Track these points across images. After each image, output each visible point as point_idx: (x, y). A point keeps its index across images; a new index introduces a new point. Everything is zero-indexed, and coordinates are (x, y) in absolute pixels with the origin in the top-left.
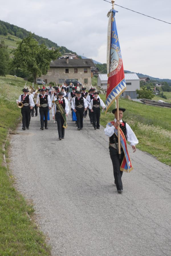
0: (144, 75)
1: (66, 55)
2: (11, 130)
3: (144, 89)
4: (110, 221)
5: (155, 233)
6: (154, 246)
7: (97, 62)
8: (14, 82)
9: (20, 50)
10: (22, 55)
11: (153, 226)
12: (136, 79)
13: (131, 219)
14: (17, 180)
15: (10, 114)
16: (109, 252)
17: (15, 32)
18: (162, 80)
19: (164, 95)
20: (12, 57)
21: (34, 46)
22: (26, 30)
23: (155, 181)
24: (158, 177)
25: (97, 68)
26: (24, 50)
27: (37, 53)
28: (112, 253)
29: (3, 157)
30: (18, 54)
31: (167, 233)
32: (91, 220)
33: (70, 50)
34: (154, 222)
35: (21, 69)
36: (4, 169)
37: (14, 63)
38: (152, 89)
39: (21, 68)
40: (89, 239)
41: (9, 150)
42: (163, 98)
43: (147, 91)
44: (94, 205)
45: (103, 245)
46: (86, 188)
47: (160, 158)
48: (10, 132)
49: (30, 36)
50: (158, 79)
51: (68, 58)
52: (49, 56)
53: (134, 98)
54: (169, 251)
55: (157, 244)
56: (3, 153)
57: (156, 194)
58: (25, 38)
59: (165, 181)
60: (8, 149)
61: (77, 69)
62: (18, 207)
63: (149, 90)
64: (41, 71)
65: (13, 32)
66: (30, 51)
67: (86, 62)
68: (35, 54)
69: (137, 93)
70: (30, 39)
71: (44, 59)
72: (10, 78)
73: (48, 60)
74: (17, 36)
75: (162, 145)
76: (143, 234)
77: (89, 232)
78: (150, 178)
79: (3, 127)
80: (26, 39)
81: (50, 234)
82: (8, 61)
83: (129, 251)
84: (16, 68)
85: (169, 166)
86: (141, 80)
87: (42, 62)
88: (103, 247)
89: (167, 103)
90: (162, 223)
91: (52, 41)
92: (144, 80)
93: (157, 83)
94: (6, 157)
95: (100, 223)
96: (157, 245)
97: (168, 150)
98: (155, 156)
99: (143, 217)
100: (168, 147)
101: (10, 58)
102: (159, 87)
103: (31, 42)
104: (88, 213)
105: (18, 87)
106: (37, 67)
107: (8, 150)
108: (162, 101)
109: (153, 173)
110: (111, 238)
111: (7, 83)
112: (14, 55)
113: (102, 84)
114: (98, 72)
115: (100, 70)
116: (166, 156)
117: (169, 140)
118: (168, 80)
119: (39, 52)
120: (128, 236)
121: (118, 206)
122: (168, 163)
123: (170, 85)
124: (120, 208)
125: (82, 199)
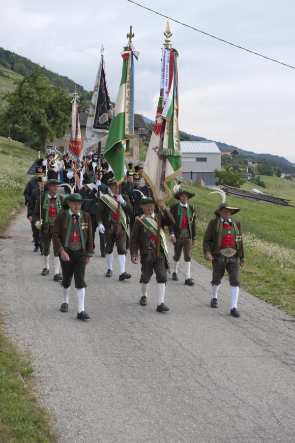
0: (228, 146)
3: (227, 170)
4: (161, 392)
5: (236, 416)
6: (234, 438)
7: (151, 120)
8: (8, 148)
9: (20, 95)
10: (23, 104)
11: (233, 402)
12: (214, 151)
13: (197, 390)
14: (6, 316)
17: (12, 63)
18: (258, 155)
19: (261, 181)
20: (4, 105)
21: (43, 89)
23: (240, 327)
25: (150, 131)
26: (26, 95)
27: (48, 100)
30: (16, 102)
31: (257, 415)
32: (130, 390)
34: (236, 397)
35: (20, 127)
37: (9, 116)
38: (241, 169)
39: (20, 126)
40: (125, 422)
42: (259, 187)
43: (233, 174)
44: (135, 365)
45: (147, 432)
46: (123, 334)
47: (250, 288)
49: (37, 72)
50: (252, 153)
52: (68, 107)
53: (211, 184)
55: (240, 433)
57: (240, 349)
58: (29, 75)
59: (256, 327)
62: (5, 364)
63: (237, 171)
64: (54, 133)
65: (9, 63)
66: (36, 97)
68: (44, 102)
69: (216, 176)
70: (37, 76)
71: (60, 112)
72: (1, 142)
73: (66, 114)
74: (15, 71)
75: (255, 265)
76: (217, 416)
77: (125, 410)
80: (31, 76)
81: (57, 411)
84: (11, 125)
85: (264, 302)
86: (223, 153)
87: (57, 116)
89: (265, 194)
90: (249, 398)
91: (75, 82)
92: (229, 154)
93: (251, 159)
96: (240, 436)
97: (264, 275)
99: (218, 387)
100: (264, 270)
102: (253, 167)
103: (38, 81)
104: (124, 377)
105: (13, 157)
106: (48, 125)
108: (257, 191)
110: (161, 421)
112: (9, 103)
116: (260, 285)
117: (267, 257)
118: (269, 155)
119: (51, 99)
120: (191, 419)
121: (175, 367)
122: (263, 296)
123: (272, 165)
124: (179, 371)
125: (115, 354)
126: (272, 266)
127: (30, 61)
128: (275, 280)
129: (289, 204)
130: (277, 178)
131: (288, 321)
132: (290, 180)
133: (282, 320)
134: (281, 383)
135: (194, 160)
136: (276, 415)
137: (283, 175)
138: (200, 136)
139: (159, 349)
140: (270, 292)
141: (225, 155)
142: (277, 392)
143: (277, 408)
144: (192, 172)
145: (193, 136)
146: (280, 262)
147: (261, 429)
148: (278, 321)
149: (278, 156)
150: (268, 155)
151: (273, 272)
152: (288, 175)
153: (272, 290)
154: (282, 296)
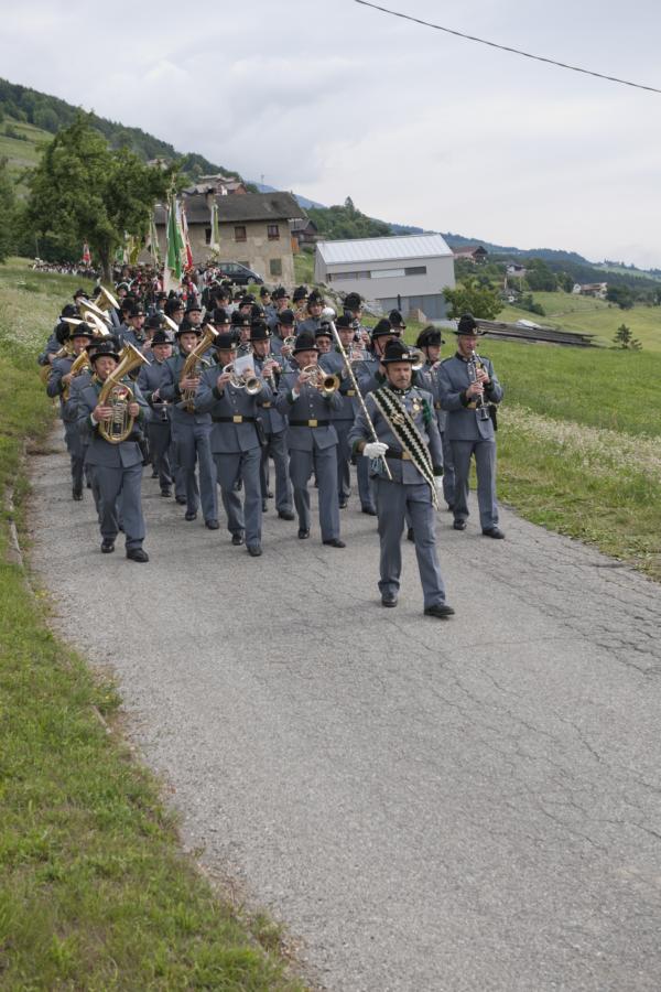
0: (466, 240)
1: (205, 181)
2: (33, 443)
3: (468, 286)
4: (369, 722)
5: (517, 753)
6: (515, 795)
7: (311, 202)
8: (36, 279)
9: (49, 171)
10: (58, 189)
11: (508, 729)
12: (440, 253)
13: (437, 712)
14: (61, 603)
15: (27, 389)
16: (369, 821)
17: (29, 110)
18: (526, 252)
19: (534, 303)
20: (22, 195)
21: (93, 155)
22: (66, 101)
23: (513, 587)
24: (524, 572)
25: (311, 223)
26: (62, 171)
27: (106, 179)
28: (380, 823)
29: (8, 533)
30: (44, 186)
31: (557, 749)
32: (309, 721)
33: (219, 165)
34: (514, 718)
35: (58, 237)
36: (13, 571)
37: (32, 215)
38: (494, 283)
39: (56, 233)
40: (304, 783)
41: (30, 508)
42: (533, 314)
43: (479, 293)
44: (315, 675)
45: (349, 799)
46: (289, 619)
47: (527, 510)
48: (27, 447)
49: (79, 123)
50: (514, 249)
51: (211, 191)
52: (146, 189)
53: (438, 317)
54: (562, 807)
55: (526, 786)
56: (10, 519)
57: (516, 628)
58: (64, 131)
59: (544, 584)
60: (23, 504)
61: (244, 228)
62: (65, 693)
63: (487, 288)
65: (24, 110)
66: (83, 173)
67: (274, 204)
68: (99, 183)
69: (447, 301)
70: (79, 132)
71: (131, 200)
72: (21, 268)
73: (144, 202)
74: (37, 125)
75: (533, 465)
76: (479, 756)
77: (304, 760)
78: (497, 575)
79: (6, 433)
80: (67, 133)
81: (174, 773)
82: (11, 210)
83: (434, 814)
84: (39, 234)
85: (555, 534)
86: (457, 256)
87: (127, 208)
88: (350, 808)
89: (545, 328)
90: (538, 718)
91: (157, 137)
92: (469, 255)
93: (512, 262)
94: (18, 531)
95: (338, 730)
96: (525, 790)
97: (551, 482)
98: (510, 502)
99: (478, 702)
100: (551, 473)
101: (16, 202)
102: (517, 278)
103: (83, 142)
104: (298, 699)
105: (48, 295)
106: (110, 228)
107: (26, 507)
108: (528, 322)
109: (504, 560)
110: (374, 775)
111: (12, 286)
112: (31, 190)
113: (329, 277)
114: (316, 237)
115: (322, 229)
116: (546, 502)
117: (555, 448)
118: (547, 252)
119: (112, 174)
120: (431, 766)
121: (394, 671)
122: (553, 524)
123: (555, 270)
124: (401, 678)
125: (277, 657)
126: (566, 465)
127: (63, 102)
128: (574, 491)
129: (592, 343)
130: (566, 295)
131: (604, 566)
132: (589, 297)
133: (594, 565)
134: (597, 684)
135: (403, 273)
136: (592, 746)
137: (577, 289)
138: (411, 225)
139: (360, 640)
140: (565, 515)
141: (463, 258)
142: (591, 703)
143: (593, 733)
144: (399, 297)
145: (397, 226)
146: (581, 456)
147: (564, 773)
148: (584, 567)
149: (565, 252)
150: (545, 250)
151: (569, 476)
152: (587, 287)
153: (569, 511)
154: (590, 520)
